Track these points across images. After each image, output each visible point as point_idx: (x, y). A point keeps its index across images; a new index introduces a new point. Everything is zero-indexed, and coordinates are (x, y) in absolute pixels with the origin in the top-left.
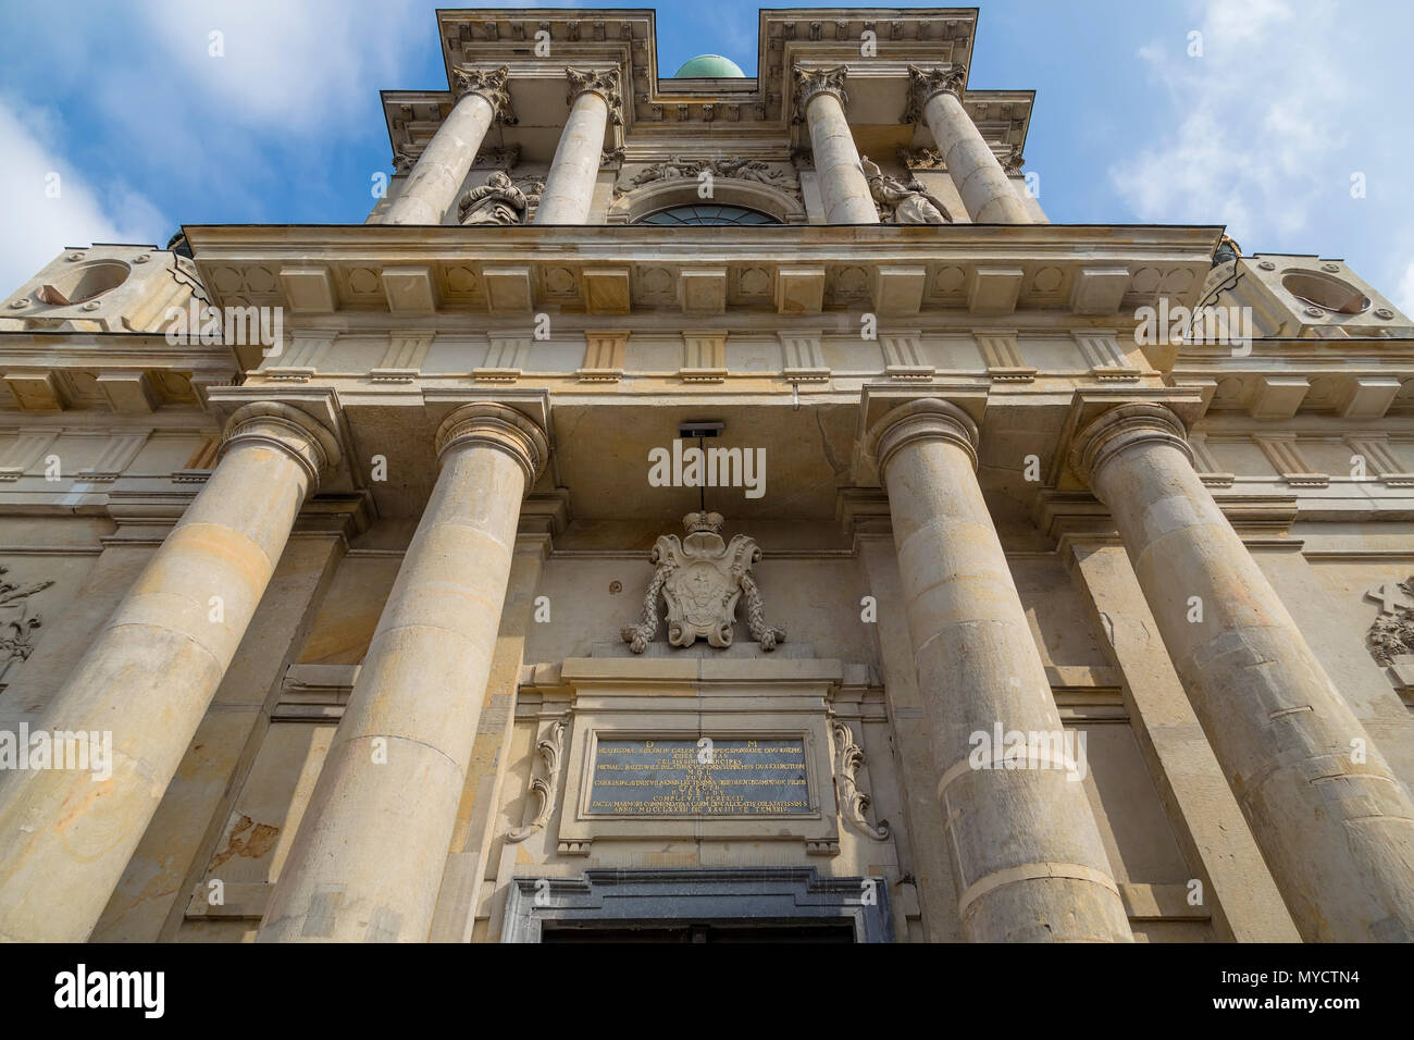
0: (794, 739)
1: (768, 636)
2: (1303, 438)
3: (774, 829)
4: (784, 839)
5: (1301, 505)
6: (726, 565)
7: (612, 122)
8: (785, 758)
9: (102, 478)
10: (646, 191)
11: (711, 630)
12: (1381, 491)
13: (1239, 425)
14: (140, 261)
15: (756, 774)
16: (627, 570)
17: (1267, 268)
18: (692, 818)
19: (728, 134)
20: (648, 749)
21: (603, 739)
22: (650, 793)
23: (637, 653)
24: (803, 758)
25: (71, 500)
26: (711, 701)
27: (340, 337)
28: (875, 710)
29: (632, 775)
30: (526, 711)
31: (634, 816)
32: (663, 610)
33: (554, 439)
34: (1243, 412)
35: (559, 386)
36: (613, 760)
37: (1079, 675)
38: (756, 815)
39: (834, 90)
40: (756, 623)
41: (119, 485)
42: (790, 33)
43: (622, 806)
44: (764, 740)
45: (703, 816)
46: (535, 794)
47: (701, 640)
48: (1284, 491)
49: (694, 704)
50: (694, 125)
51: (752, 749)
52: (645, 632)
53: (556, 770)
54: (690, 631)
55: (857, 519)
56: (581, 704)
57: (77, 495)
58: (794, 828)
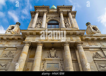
0: (58, 63)
1: (57, 57)
2: (91, 42)
3: (57, 69)
4: (57, 70)
5: (90, 47)
6: (54, 52)
7: (47, 14)
8: (57, 65)
9: (16, 45)
10: (49, 20)
11: (53, 56)
12: (95, 46)
13: (87, 41)
14: (15, 26)
15: (56, 66)
16: (48, 51)
17: (91, 26)
18: (52, 68)
19: (55, 14)
20: (50, 64)
21: (47, 63)
22: (50, 67)
23: (49, 58)
24: (58, 65)
25: (14, 47)
26: (53, 61)
27: (30, 37)
28: (63, 61)
29: (49, 66)
30: (42, 61)
31: (49, 68)
32: (50, 55)
33: (44, 44)
34: (87, 40)
35: (44, 41)
36: (48, 65)
37: (75, 59)
38: (56, 68)
39: (62, 13)
40: (56, 56)
41: (17, 46)
42: (59, 7)
43: (48, 68)
44: (56, 63)
45: (53, 68)
46: (43, 67)
47: (53, 57)
48: (89, 46)
49: (52, 61)
50: (52, 14)
51: (56, 64)
52: (49, 56)
53: (44, 65)
54: (52, 56)
55: (62, 48)
56: (46, 61)
57: (14, 46)
58: (58, 69)
